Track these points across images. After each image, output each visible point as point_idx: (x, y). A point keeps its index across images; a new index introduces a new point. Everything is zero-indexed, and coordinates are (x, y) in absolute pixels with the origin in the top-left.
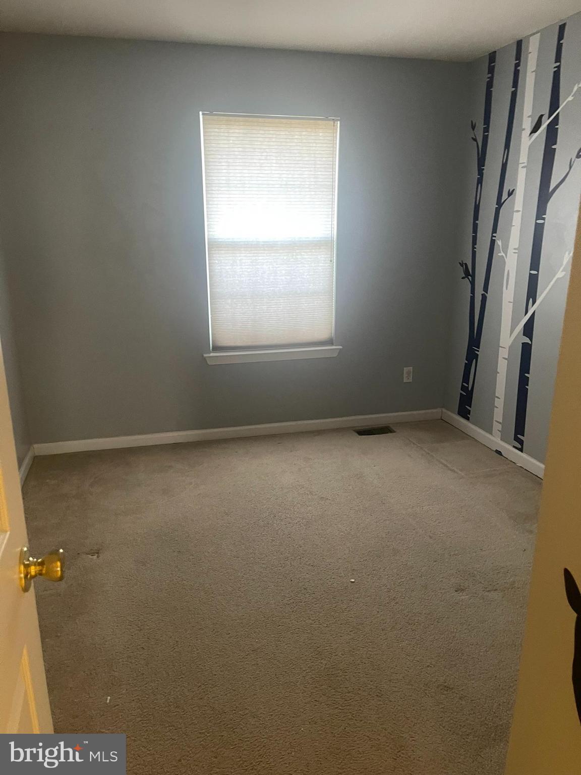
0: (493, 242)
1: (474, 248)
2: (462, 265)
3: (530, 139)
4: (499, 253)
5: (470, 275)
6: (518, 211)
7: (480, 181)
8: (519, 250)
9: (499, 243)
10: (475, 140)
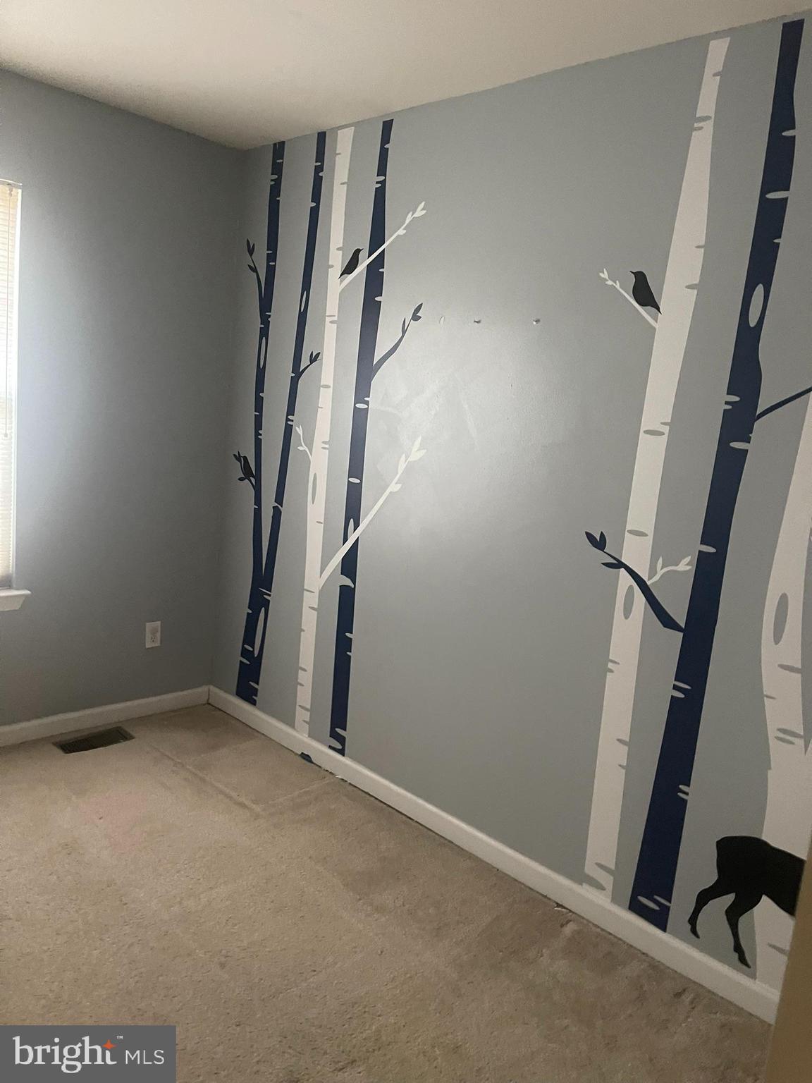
0: (288, 430)
1: (257, 434)
2: (238, 458)
3: (341, 282)
4: (298, 446)
5: (253, 477)
6: (327, 387)
7: (264, 333)
8: (331, 444)
9: (298, 430)
10: (254, 270)
